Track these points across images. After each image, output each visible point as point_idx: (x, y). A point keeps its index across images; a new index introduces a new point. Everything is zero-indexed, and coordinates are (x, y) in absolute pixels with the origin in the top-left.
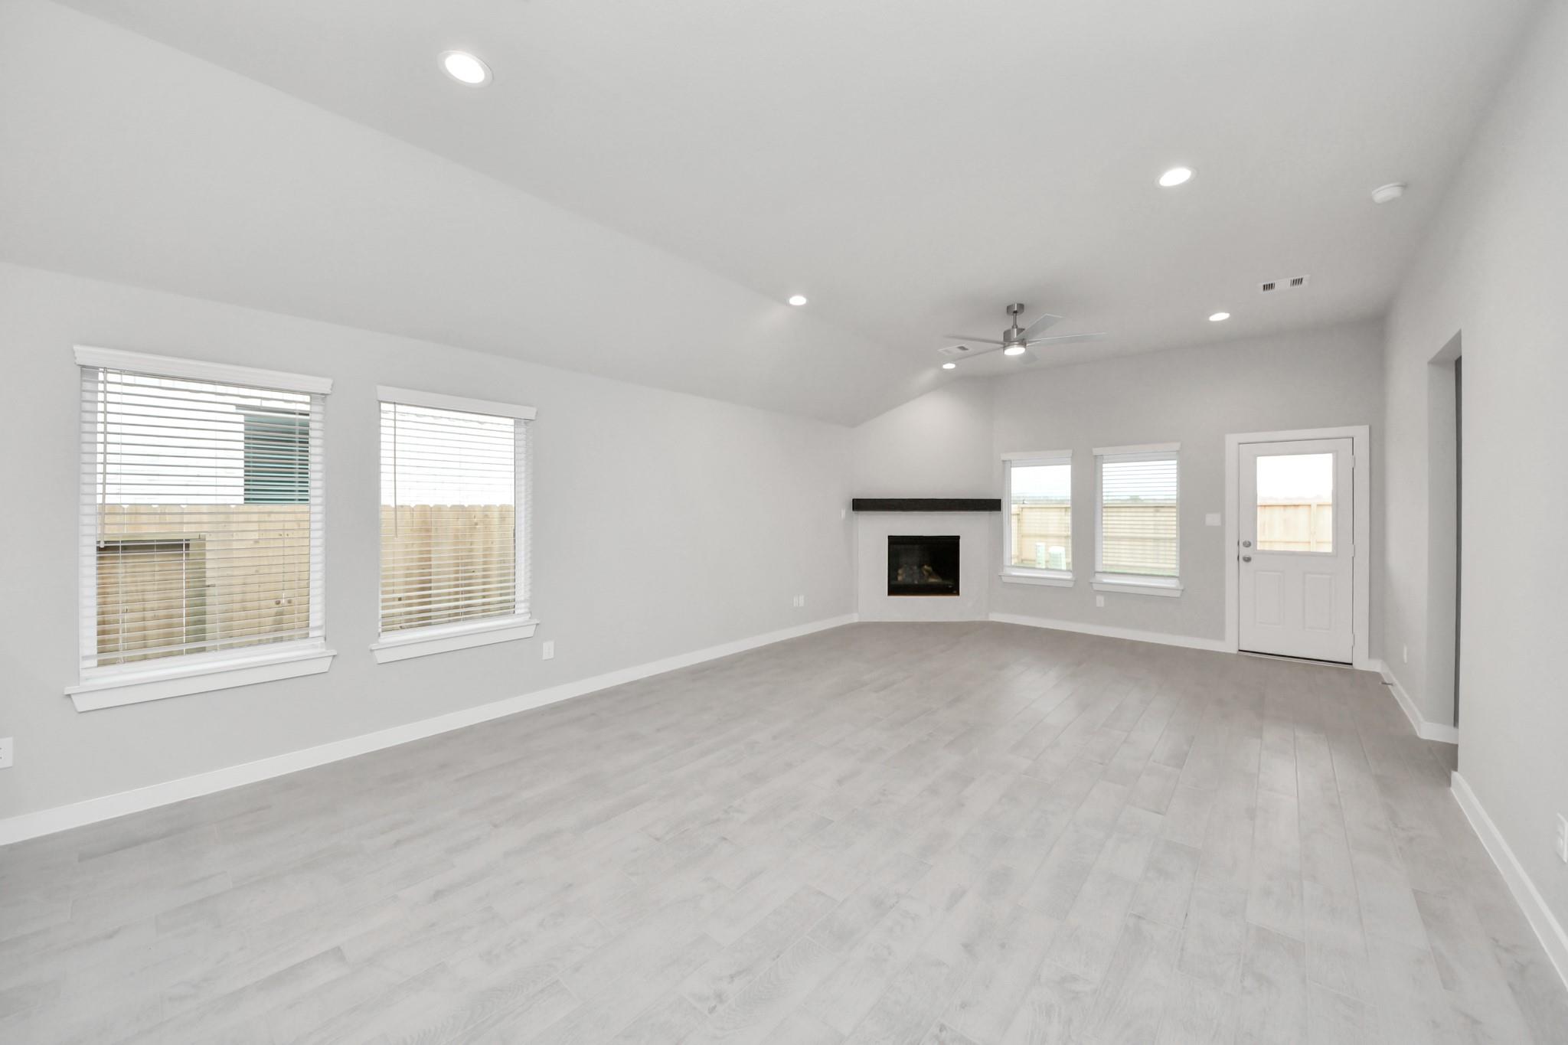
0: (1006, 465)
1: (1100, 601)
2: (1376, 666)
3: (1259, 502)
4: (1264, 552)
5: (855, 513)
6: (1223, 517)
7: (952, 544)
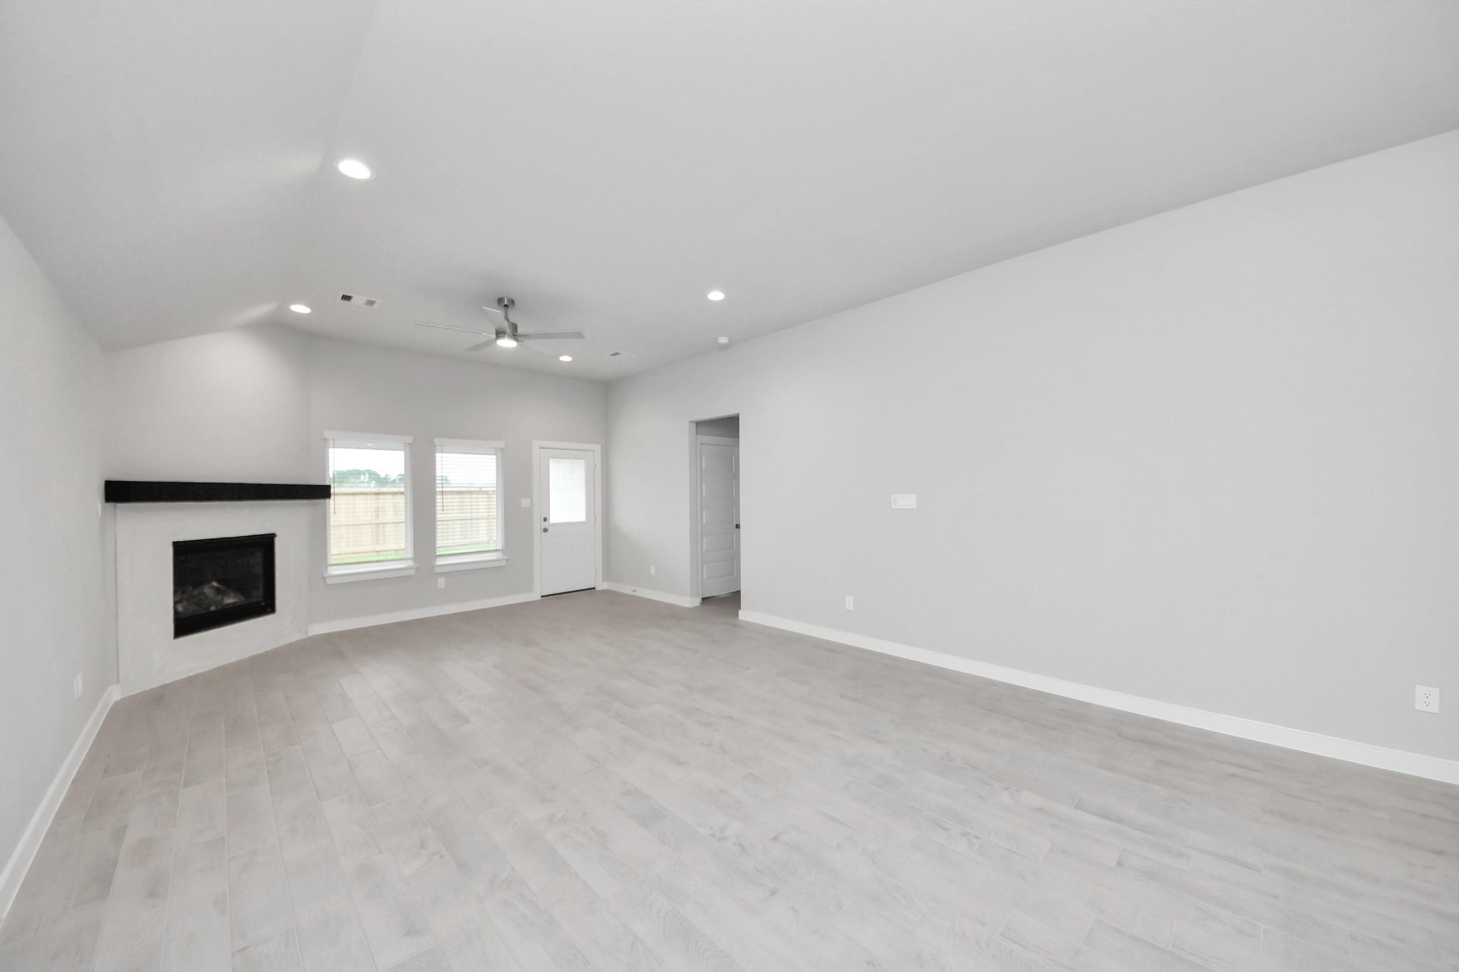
1: (441, 582)
4: (554, 525)
5: (111, 505)
6: (532, 500)
7: (265, 544)
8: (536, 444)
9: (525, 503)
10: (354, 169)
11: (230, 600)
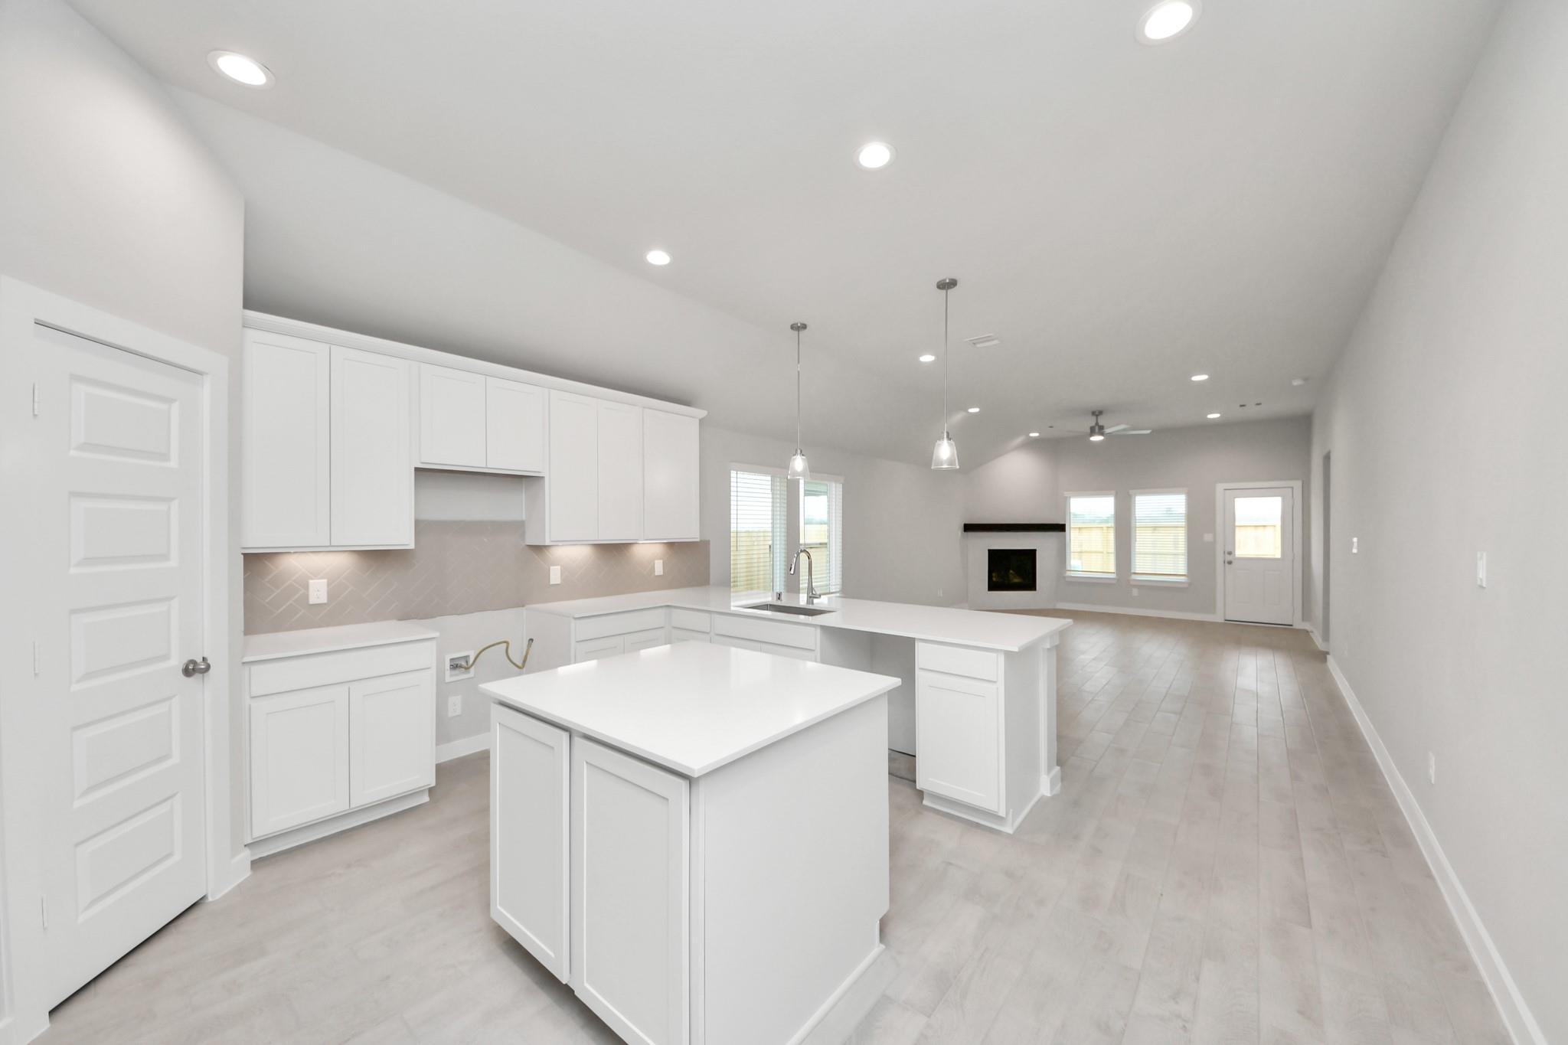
0: (1068, 497)
1: (1135, 592)
2: (1306, 626)
3: (1237, 524)
4: (1239, 558)
5: (966, 533)
7: (1032, 554)
8: (1220, 487)
9: (1208, 537)
10: (973, 410)
11: (1017, 580)
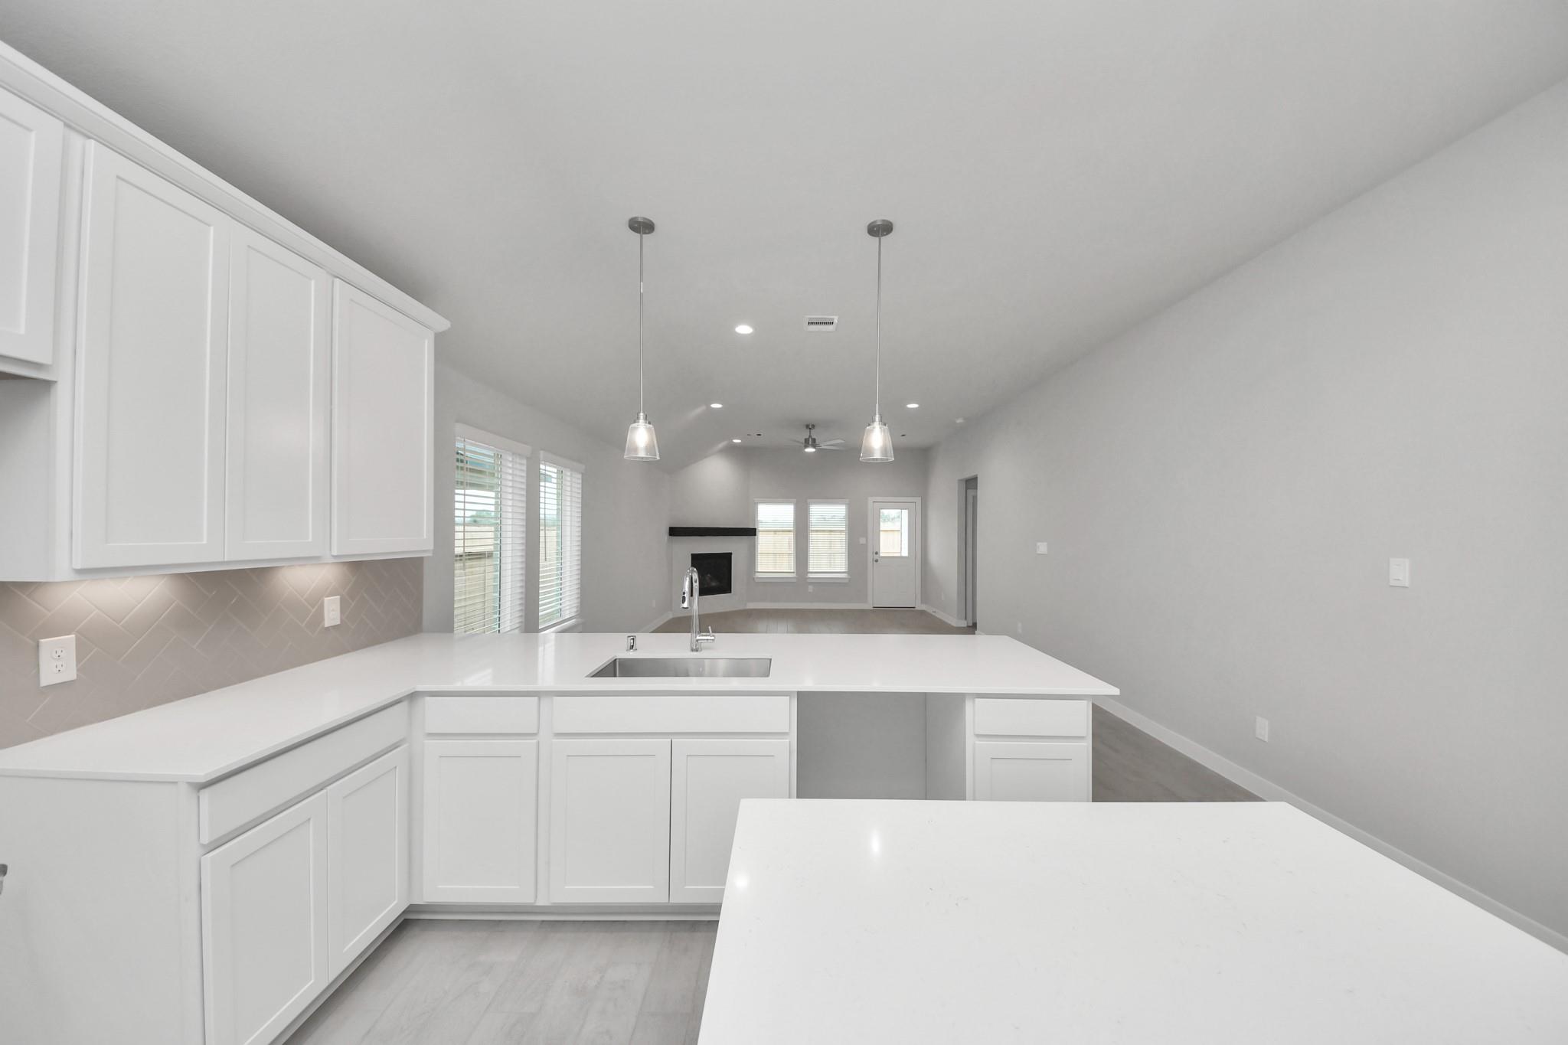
0: (756, 504)
1: (811, 588)
2: (923, 607)
4: (883, 557)
5: (671, 538)
6: (867, 540)
7: (727, 557)
8: (871, 500)
9: (862, 541)
10: (716, 406)
11: (714, 584)
